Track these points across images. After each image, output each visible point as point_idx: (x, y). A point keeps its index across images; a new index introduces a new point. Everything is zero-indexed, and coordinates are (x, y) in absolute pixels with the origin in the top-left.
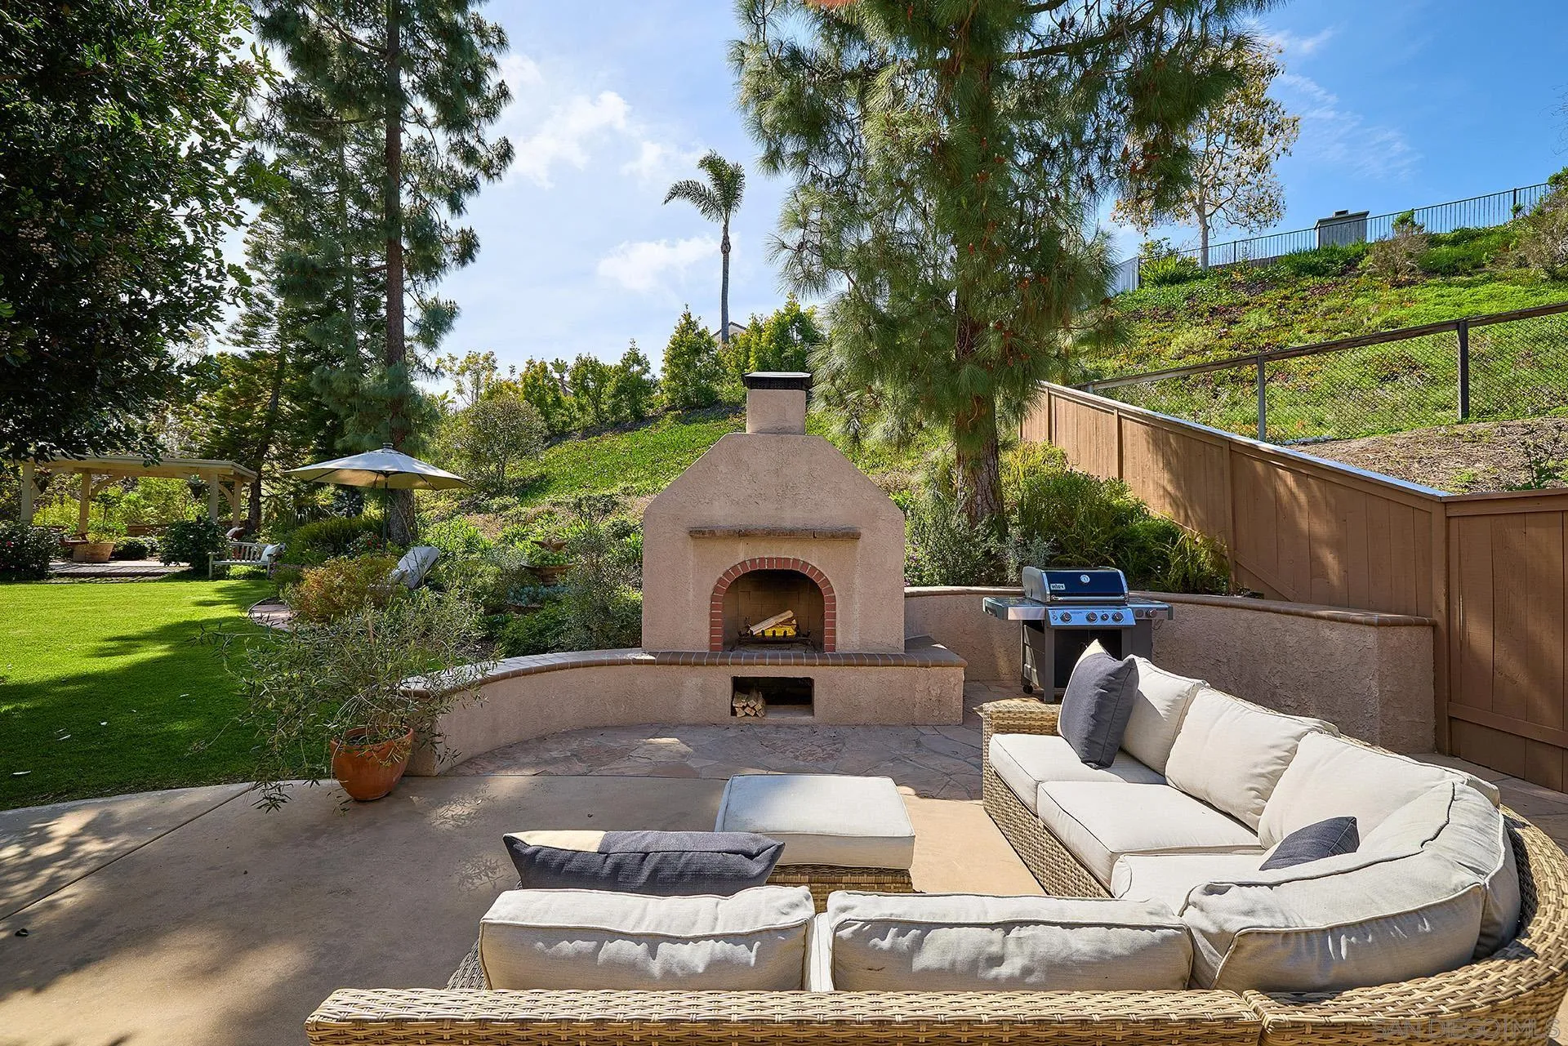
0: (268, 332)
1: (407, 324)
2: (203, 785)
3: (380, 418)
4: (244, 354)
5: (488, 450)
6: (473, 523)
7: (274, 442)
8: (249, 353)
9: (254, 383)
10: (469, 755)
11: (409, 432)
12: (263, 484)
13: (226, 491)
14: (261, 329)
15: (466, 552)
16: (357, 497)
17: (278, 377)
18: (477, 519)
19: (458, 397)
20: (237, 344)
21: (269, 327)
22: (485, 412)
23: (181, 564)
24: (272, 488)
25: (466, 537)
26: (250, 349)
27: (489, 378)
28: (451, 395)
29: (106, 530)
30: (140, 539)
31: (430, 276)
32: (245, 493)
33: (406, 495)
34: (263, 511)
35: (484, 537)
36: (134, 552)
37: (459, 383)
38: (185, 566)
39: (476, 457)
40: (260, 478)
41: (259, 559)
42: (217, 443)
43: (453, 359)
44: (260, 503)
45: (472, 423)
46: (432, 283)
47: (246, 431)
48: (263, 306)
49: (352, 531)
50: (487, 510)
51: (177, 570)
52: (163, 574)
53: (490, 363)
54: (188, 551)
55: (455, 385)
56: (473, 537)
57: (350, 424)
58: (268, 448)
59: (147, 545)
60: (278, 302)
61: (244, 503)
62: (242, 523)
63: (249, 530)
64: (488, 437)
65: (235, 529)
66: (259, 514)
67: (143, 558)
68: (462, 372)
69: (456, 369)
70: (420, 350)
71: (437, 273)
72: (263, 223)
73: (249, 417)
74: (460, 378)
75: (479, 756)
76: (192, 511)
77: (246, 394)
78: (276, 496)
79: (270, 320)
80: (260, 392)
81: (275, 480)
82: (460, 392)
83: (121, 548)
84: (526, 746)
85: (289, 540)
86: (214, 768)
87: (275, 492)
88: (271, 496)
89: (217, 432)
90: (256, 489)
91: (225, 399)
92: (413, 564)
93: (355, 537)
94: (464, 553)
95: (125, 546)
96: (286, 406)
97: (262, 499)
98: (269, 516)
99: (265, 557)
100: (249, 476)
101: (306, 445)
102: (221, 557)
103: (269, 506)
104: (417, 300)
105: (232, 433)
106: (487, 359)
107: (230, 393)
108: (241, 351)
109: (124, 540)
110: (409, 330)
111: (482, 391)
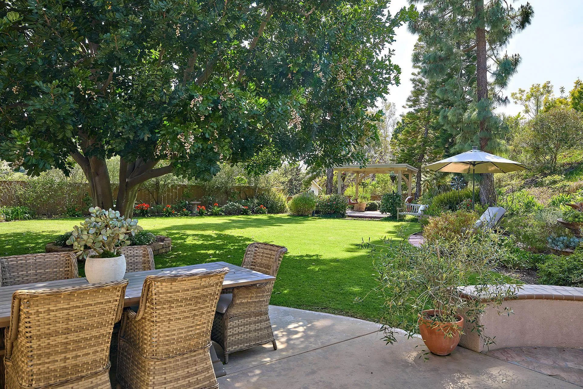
0: (423, 97)
1: (489, 75)
2: (368, 320)
3: (475, 133)
4: (413, 111)
5: (544, 145)
6: (532, 193)
7: (426, 153)
8: (414, 110)
9: (417, 125)
10: (504, 345)
11: (490, 139)
12: (422, 174)
13: (405, 178)
14: (420, 97)
15: (526, 211)
16: (462, 179)
17: (427, 120)
18: (535, 191)
19: (526, 116)
20: (410, 107)
21: (423, 95)
22: (541, 121)
23: (388, 213)
24: (426, 176)
25: (526, 201)
26: (415, 108)
27: (547, 98)
28: (522, 114)
29: (364, 198)
30: (375, 202)
31: (503, 42)
32: (414, 179)
33: (488, 176)
34: (422, 188)
35: (539, 203)
36: (372, 208)
37: (526, 107)
38: (389, 214)
39: (536, 150)
40: (420, 172)
41: (417, 212)
42: (403, 156)
43: (522, 91)
44: (420, 184)
45: (533, 129)
46: (503, 46)
47: (414, 149)
48: (420, 85)
49: (459, 198)
50: (541, 184)
51: (386, 216)
52: (381, 217)
53: (547, 88)
54: (389, 207)
55: (524, 108)
56: (530, 202)
57: (458, 138)
58: (423, 156)
59: (377, 204)
60: (426, 81)
61: (414, 184)
62: (412, 194)
63: (415, 197)
64: (544, 137)
65: (409, 197)
66: (420, 190)
67: (376, 210)
68: (528, 99)
69: (524, 97)
70: (497, 89)
71: (506, 39)
72: (420, 43)
73: (415, 142)
74: (527, 103)
75: (510, 348)
76: (392, 188)
77: (414, 131)
78: (428, 181)
79: (424, 91)
80: (420, 128)
81: (427, 172)
82: (527, 111)
83: (369, 205)
84: (548, 351)
85: (430, 203)
86: (375, 313)
87: (427, 178)
88: (425, 181)
89: (403, 151)
90: (419, 177)
91: (405, 135)
92: (488, 218)
93: (461, 201)
94: (524, 212)
95: (370, 205)
96: (431, 134)
97: (422, 182)
98: (425, 191)
99: (419, 212)
100: (414, 170)
101: (440, 153)
102: (401, 211)
103: (424, 186)
104: (495, 59)
105: (409, 150)
106: (544, 87)
107: (408, 132)
108: (412, 110)
109: (370, 202)
110: (490, 79)
111: (542, 108)
